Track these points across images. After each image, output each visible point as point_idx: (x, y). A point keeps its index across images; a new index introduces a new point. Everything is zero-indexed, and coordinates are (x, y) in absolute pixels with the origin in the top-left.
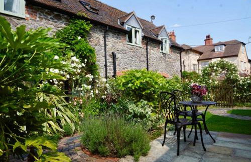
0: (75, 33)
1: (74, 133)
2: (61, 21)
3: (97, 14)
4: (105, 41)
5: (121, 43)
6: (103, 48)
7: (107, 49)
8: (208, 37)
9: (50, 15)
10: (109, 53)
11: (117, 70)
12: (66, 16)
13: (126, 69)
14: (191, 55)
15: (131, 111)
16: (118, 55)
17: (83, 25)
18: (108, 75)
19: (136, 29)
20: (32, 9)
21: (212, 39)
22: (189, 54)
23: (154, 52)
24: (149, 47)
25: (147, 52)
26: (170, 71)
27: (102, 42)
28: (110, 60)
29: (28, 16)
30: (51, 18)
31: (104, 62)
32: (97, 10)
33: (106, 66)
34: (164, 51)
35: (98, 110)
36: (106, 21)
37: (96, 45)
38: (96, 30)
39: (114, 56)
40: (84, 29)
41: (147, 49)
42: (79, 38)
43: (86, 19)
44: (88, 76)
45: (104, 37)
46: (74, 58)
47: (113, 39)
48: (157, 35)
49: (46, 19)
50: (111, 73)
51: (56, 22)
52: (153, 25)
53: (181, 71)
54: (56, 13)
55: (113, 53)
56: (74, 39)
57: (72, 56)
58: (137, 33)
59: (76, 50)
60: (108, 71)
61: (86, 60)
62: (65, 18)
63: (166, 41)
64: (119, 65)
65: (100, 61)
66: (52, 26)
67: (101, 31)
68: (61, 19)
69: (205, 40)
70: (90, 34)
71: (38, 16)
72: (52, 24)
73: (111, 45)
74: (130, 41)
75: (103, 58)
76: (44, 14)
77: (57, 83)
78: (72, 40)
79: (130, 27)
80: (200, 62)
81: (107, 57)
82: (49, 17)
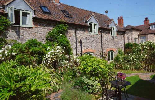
0: (59, 32)
1: (58, 90)
2: (51, 26)
3: (71, 17)
4: (76, 34)
5: (85, 34)
6: (75, 38)
7: (77, 38)
8: (146, 19)
9: (45, 23)
10: (78, 40)
11: (83, 49)
12: (53, 23)
13: (88, 49)
14: (133, 32)
15: (87, 83)
16: (83, 41)
17: (63, 27)
18: (78, 53)
19: (95, 24)
20: (36, 22)
21: (149, 20)
22: (132, 31)
23: (106, 36)
24: (103, 34)
25: (102, 37)
26: (117, 46)
27: (74, 35)
28: (79, 44)
29: (34, 26)
30: (46, 25)
31: (76, 46)
32: (71, 15)
33: (76, 48)
34: (112, 35)
35: (71, 76)
36: (77, 21)
37: (70, 37)
38: (70, 28)
39: (81, 42)
40: (64, 29)
41: (101, 35)
42: (61, 35)
43: (65, 23)
44: (66, 56)
45: (75, 31)
46: (58, 47)
47: (81, 32)
48: (108, 26)
49: (43, 26)
50: (79, 52)
51: (48, 27)
52: (107, 17)
53: (124, 46)
54: (48, 22)
55: (80, 40)
56: (58, 36)
58: (96, 26)
59: (59, 42)
60: (78, 51)
61: (65, 47)
62: (53, 24)
63: (114, 29)
64: (84, 47)
65: (73, 45)
66: (46, 30)
67: (73, 28)
68: (51, 25)
69: (144, 21)
70: (67, 31)
71: (39, 25)
72: (46, 28)
73: (79, 35)
74: (91, 31)
75: (75, 44)
76: (42, 23)
77: (49, 62)
78: (57, 36)
79: (91, 23)
80: (140, 36)
81: (77, 42)
82: (45, 24)
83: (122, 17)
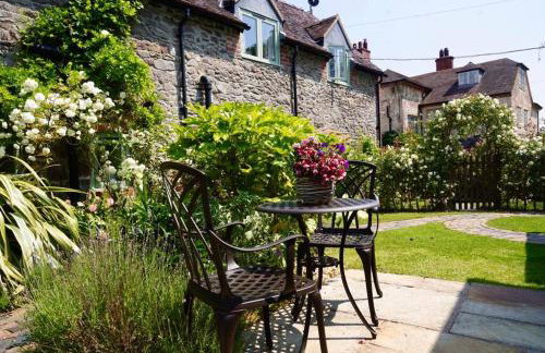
4: (181, 47)
5: (226, 55)
7: (187, 69)
8: (444, 53)
10: (193, 78)
16: (217, 85)
19: (267, 21)
21: (452, 58)
22: (399, 90)
23: (312, 80)
24: (298, 68)
25: (294, 80)
26: (352, 127)
27: (174, 50)
31: (181, 102)
33: (184, 110)
37: (156, 57)
38: (155, 16)
41: (293, 72)
42: (105, 33)
45: (178, 37)
46: (90, 87)
47: (205, 43)
48: (320, 40)
53: (378, 128)
55: (203, 79)
57: (83, 81)
67: (170, 21)
69: (437, 61)
70: (139, 27)
73: (198, 58)
79: (250, 15)
80: (424, 110)
83: (365, 45)
